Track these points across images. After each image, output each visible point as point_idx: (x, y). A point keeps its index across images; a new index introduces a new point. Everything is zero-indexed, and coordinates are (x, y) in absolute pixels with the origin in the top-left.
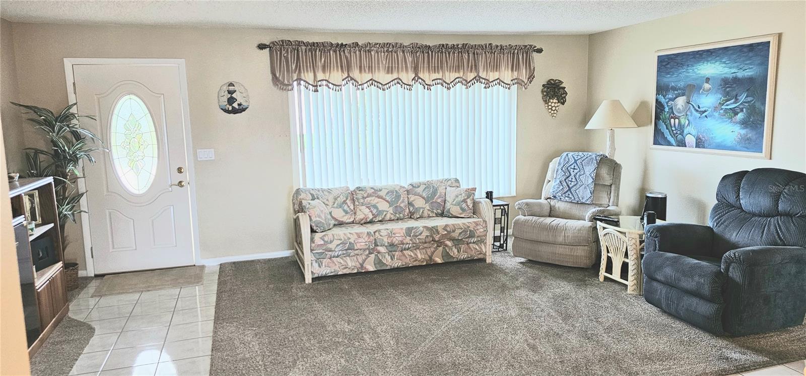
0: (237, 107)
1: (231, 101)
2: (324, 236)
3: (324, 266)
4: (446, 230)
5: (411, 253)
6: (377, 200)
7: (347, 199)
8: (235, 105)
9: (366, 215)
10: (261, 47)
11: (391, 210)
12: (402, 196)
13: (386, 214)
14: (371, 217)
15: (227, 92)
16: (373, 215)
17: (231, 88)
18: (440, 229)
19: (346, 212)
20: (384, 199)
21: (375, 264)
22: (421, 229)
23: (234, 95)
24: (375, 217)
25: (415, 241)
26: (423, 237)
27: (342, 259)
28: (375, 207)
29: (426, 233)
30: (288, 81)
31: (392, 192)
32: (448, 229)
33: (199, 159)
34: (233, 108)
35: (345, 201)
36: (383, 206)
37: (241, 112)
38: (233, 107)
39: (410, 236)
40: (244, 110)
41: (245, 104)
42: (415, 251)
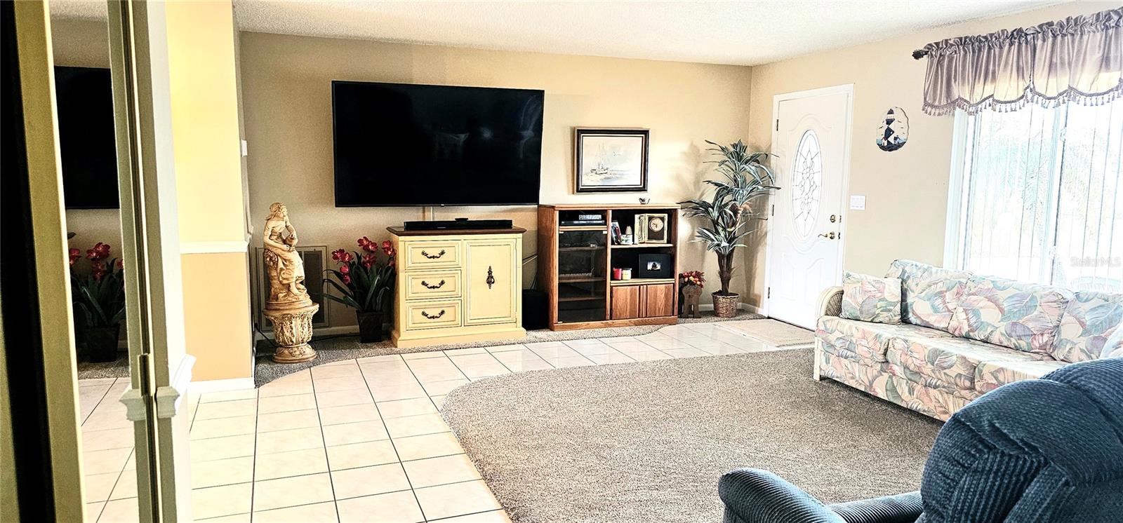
0: (892, 142)
1: (889, 132)
2: (828, 321)
3: (830, 364)
4: (996, 378)
5: (940, 396)
6: (985, 302)
7: (948, 290)
8: (891, 139)
9: (959, 323)
10: (917, 55)
11: (1003, 327)
12: (1039, 308)
13: (992, 332)
14: (965, 329)
15: (885, 122)
16: (969, 326)
17: (891, 116)
18: (985, 371)
19: (936, 310)
20: (998, 306)
21: (887, 390)
22: (954, 358)
23: (891, 126)
24: (972, 331)
25: (939, 376)
26: (953, 372)
27: (850, 363)
28: (976, 313)
29: (959, 369)
30: (940, 102)
31: (1023, 297)
32: (1001, 378)
33: (851, 208)
34: (890, 144)
35: (941, 292)
36: (990, 315)
37: (896, 149)
38: (889, 142)
39: (933, 364)
40: (900, 146)
41: (902, 138)
42: (945, 394)
